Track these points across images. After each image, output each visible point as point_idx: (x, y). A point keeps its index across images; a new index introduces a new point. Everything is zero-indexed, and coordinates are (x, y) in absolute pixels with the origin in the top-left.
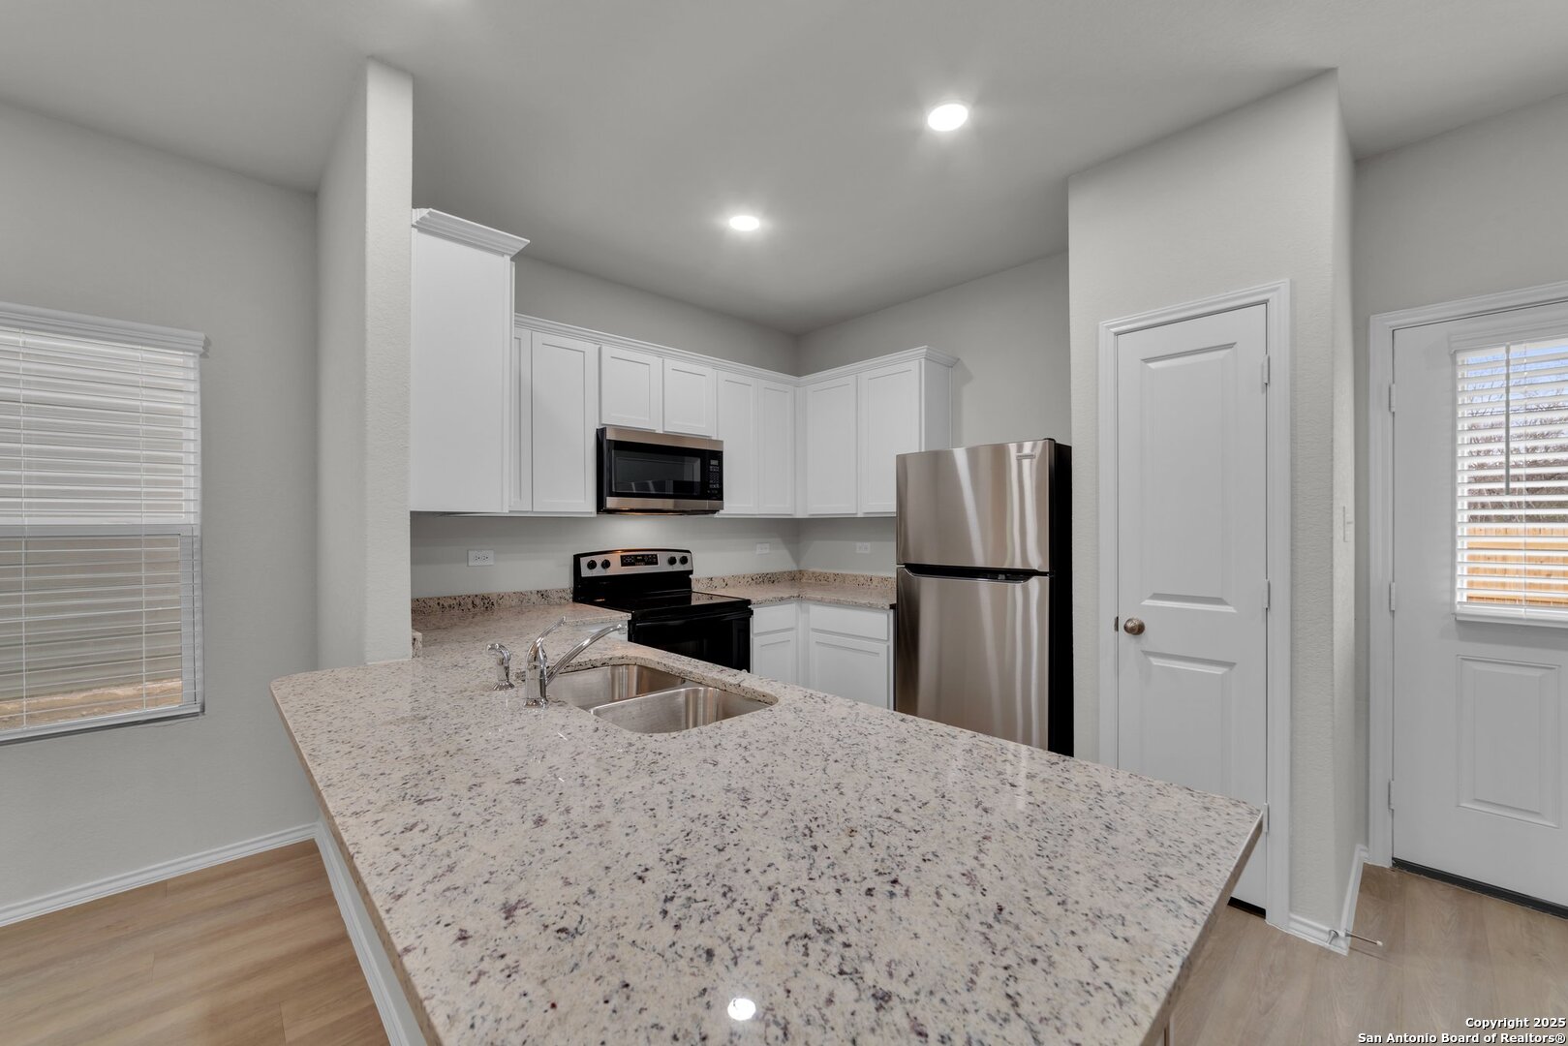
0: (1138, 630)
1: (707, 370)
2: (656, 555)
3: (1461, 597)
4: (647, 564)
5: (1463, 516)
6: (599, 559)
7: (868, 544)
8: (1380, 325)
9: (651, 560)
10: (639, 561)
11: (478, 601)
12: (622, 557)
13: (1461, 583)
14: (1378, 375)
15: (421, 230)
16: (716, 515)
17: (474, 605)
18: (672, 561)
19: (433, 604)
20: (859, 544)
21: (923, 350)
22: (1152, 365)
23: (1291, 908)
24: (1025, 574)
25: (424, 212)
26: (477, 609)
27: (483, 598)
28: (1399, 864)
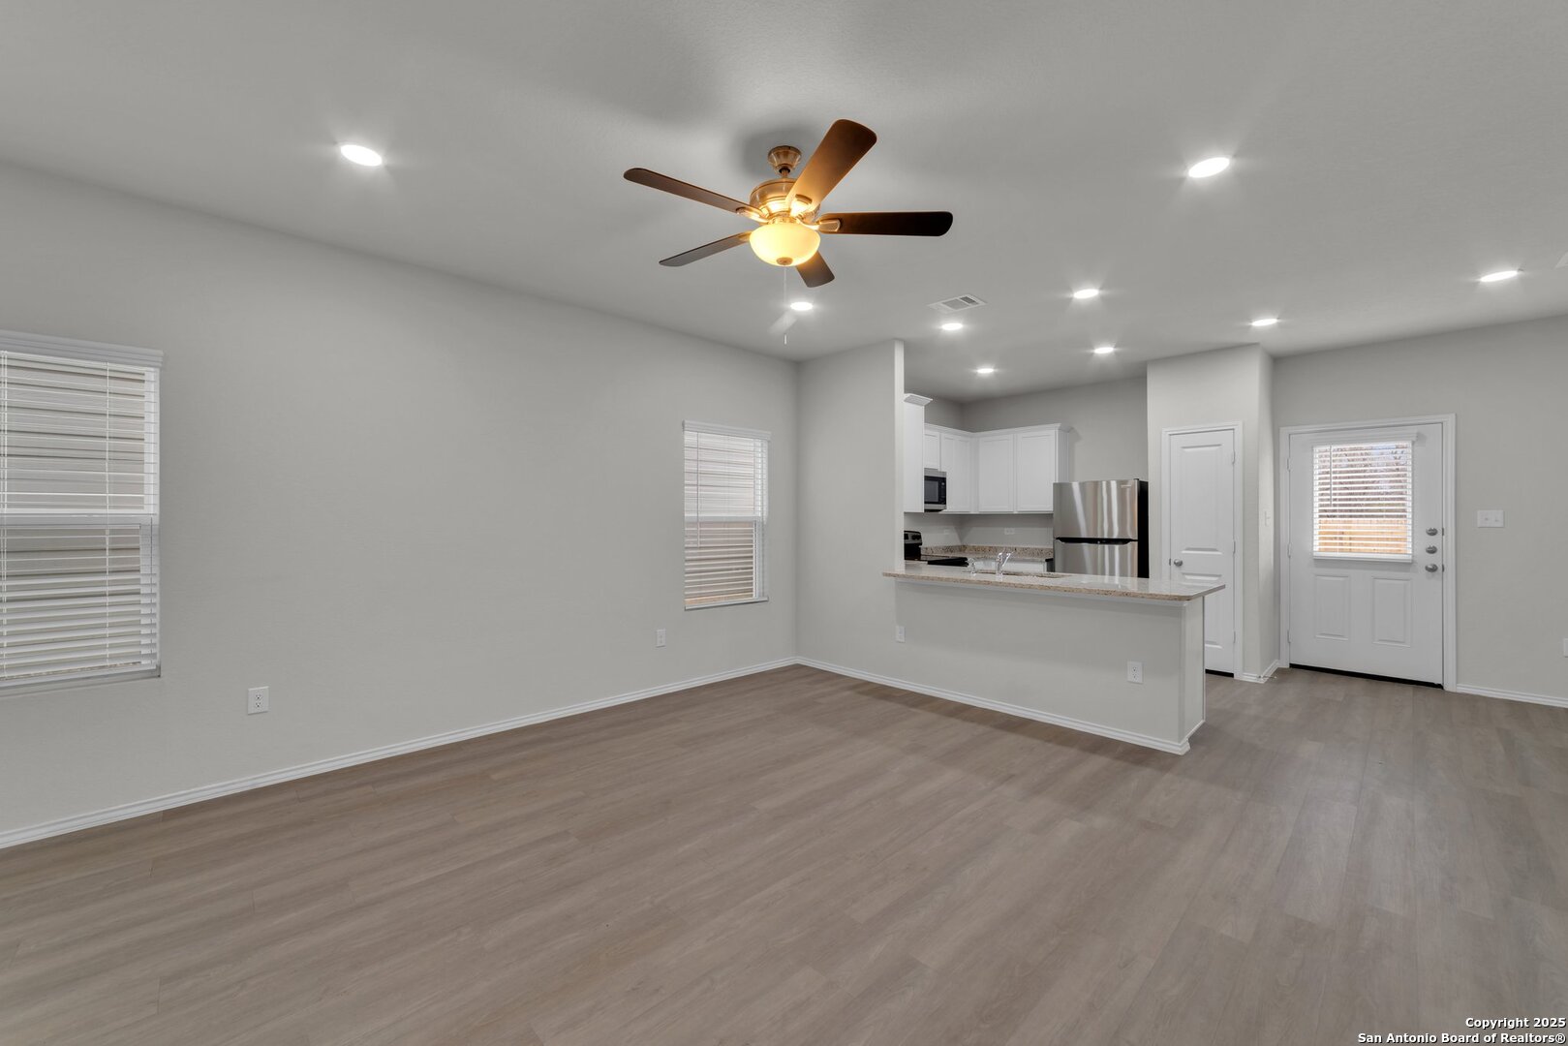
0: (1179, 564)
1: (937, 433)
3: (1316, 549)
5: (1316, 515)
7: (1013, 529)
8: (1284, 431)
13: (1316, 543)
14: (1283, 453)
16: (940, 513)
18: (913, 538)
20: (1006, 529)
21: (1058, 425)
22: (1186, 450)
23: (1244, 670)
24: (1125, 541)
25: (909, 395)
28: (1293, 666)
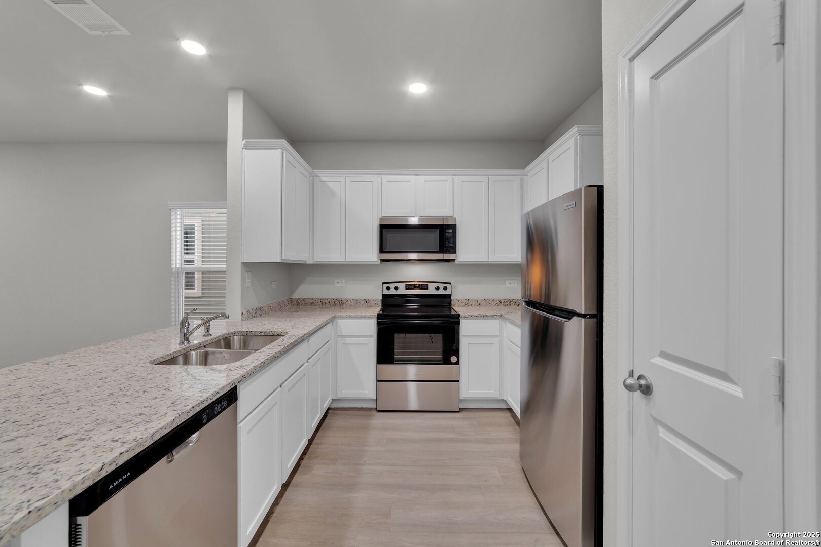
1: (448, 177)
2: (427, 285)
4: (421, 289)
6: (392, 286)
9: (425, 287)
10: (417, 287)
11: (337, 302)
12: (406, 285)
15: (246, 149)
17: (335, 304)
18: (437, 288)
19: (319, 301)
25: (244, 142)
26: (336, 305)
27: (339, 301)
